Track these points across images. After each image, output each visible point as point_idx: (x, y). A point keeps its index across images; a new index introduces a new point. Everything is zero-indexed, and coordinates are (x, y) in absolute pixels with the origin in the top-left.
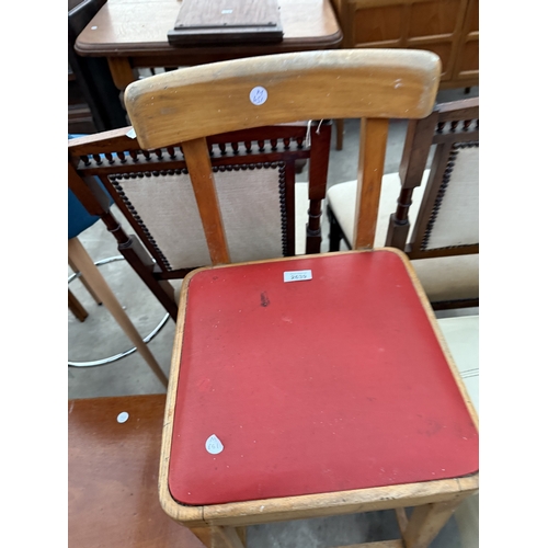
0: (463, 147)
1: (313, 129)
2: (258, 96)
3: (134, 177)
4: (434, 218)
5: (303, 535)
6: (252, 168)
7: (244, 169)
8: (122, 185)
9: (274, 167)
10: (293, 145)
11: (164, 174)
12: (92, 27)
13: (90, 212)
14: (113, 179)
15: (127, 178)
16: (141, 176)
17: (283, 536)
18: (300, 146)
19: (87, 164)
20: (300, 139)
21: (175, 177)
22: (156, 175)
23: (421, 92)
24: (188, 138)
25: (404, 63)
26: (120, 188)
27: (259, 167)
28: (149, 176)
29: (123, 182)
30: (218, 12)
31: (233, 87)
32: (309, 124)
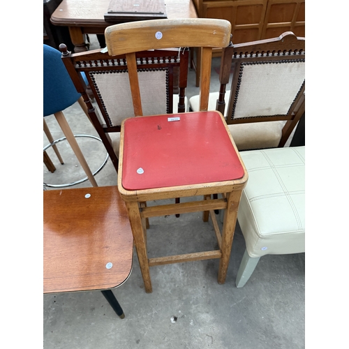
0: (245, 65)
1: (181, 52)
2: (159, 35)
3: (101, 73)
4: (236, 101)
5: (175, 268)
6: (154, 71)
7: (151, 71)
8: (94, 77)
9: (164, 70)
10: (173, 61)
11: (114, 72)
12: (59, 9)
13: (78, 91)
14: (91, 74)
15: (97, 73)
16: (104, 73)
17: (165, 268)
18: (175, 61)
19: (80, 66)
20: (175, 58)
21: (119, 74)
22: (111, 73)
23: (224, 36)
24: (129, 52)
25: (216, 24)
26: (94, 79)
27: (157, 70)
28: (107, 73)
29: (95, 76)
30: (131, 5)
31: (148, 31)
32: (179, 50)
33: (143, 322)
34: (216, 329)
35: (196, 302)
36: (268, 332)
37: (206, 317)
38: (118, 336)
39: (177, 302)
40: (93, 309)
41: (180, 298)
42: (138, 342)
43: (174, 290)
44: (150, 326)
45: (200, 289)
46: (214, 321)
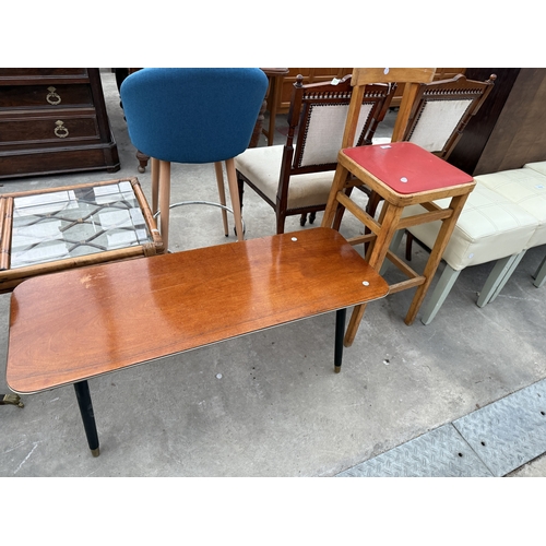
33: (359, 371)
34: (428, 360)
35: (397, 344)
36: (468, 351)
37: (413, 353)
38: (343, 388)
39: (379, 348)
40: (301, 374)
41: (381, 344)
42: (365, 387)
43: (370, 340)
44: (368, 373)
45: (394, 333)
46: (422, 354)
